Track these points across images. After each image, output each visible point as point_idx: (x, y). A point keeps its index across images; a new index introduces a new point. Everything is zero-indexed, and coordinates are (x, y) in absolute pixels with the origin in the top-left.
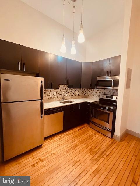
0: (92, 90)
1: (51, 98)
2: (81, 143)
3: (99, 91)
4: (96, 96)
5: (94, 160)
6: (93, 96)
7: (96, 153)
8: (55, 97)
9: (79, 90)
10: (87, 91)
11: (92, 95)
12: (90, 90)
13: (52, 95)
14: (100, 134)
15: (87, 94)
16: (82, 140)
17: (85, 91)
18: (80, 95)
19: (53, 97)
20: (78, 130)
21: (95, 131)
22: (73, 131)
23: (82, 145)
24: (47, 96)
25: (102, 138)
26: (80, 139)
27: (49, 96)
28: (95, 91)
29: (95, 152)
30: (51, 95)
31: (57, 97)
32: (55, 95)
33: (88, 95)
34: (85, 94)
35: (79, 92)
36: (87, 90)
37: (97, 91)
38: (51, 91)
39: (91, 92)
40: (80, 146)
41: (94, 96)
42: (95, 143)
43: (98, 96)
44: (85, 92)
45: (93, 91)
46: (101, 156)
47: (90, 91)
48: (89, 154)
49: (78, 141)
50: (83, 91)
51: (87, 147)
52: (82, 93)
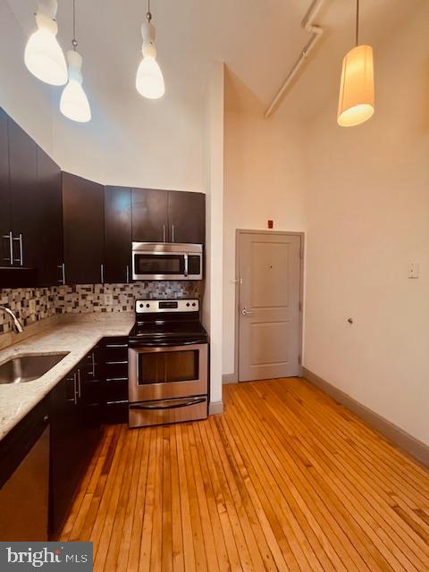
0: (97, 290)
2: (166, 504)
3: (128, 291)
4: (116, 309)
5: (243, 509)
6: (104, 310)
7: (226, 486)
9: (38, 294)
10: (67, 298)
11: (98, 308)
12: (88, 290)
14: (178, 428)
15: (70, 309)
16: (158, 490)
17: (62, 298)
18: (42, 315)
20: (105, 471)
21: (160, 430)
22: (89, 496)
23: (175, 505)
25: (191, 434)
26: (150, 495)
28: (110, 291)
29: (222, 486)
33: (77, 310)
34: (59, 310)
35: (38, 303)
36: (70, 290)
37: (118, 291)
39: (89, 298)
40: (176, 515)
41: (109, 309)
42: (194, 462)
43: (124, 308)
44: (61, 303)
45: (102, 291)
46: (241, 479)
47: (84, 297)
48: (221, 508)
49: (149, 508)
50: (51, 299)
51: (193, 495)
52: (48, 307)
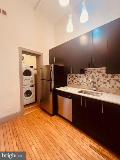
1: (80, 84)
8: (85, 84)
13: (82, 82)
19: (82, 84)
24: (76, 81)
27: (78, 82)
30: (80, 81)
31: (88, 85)
32: (85, 81)
38: (80, 77)
